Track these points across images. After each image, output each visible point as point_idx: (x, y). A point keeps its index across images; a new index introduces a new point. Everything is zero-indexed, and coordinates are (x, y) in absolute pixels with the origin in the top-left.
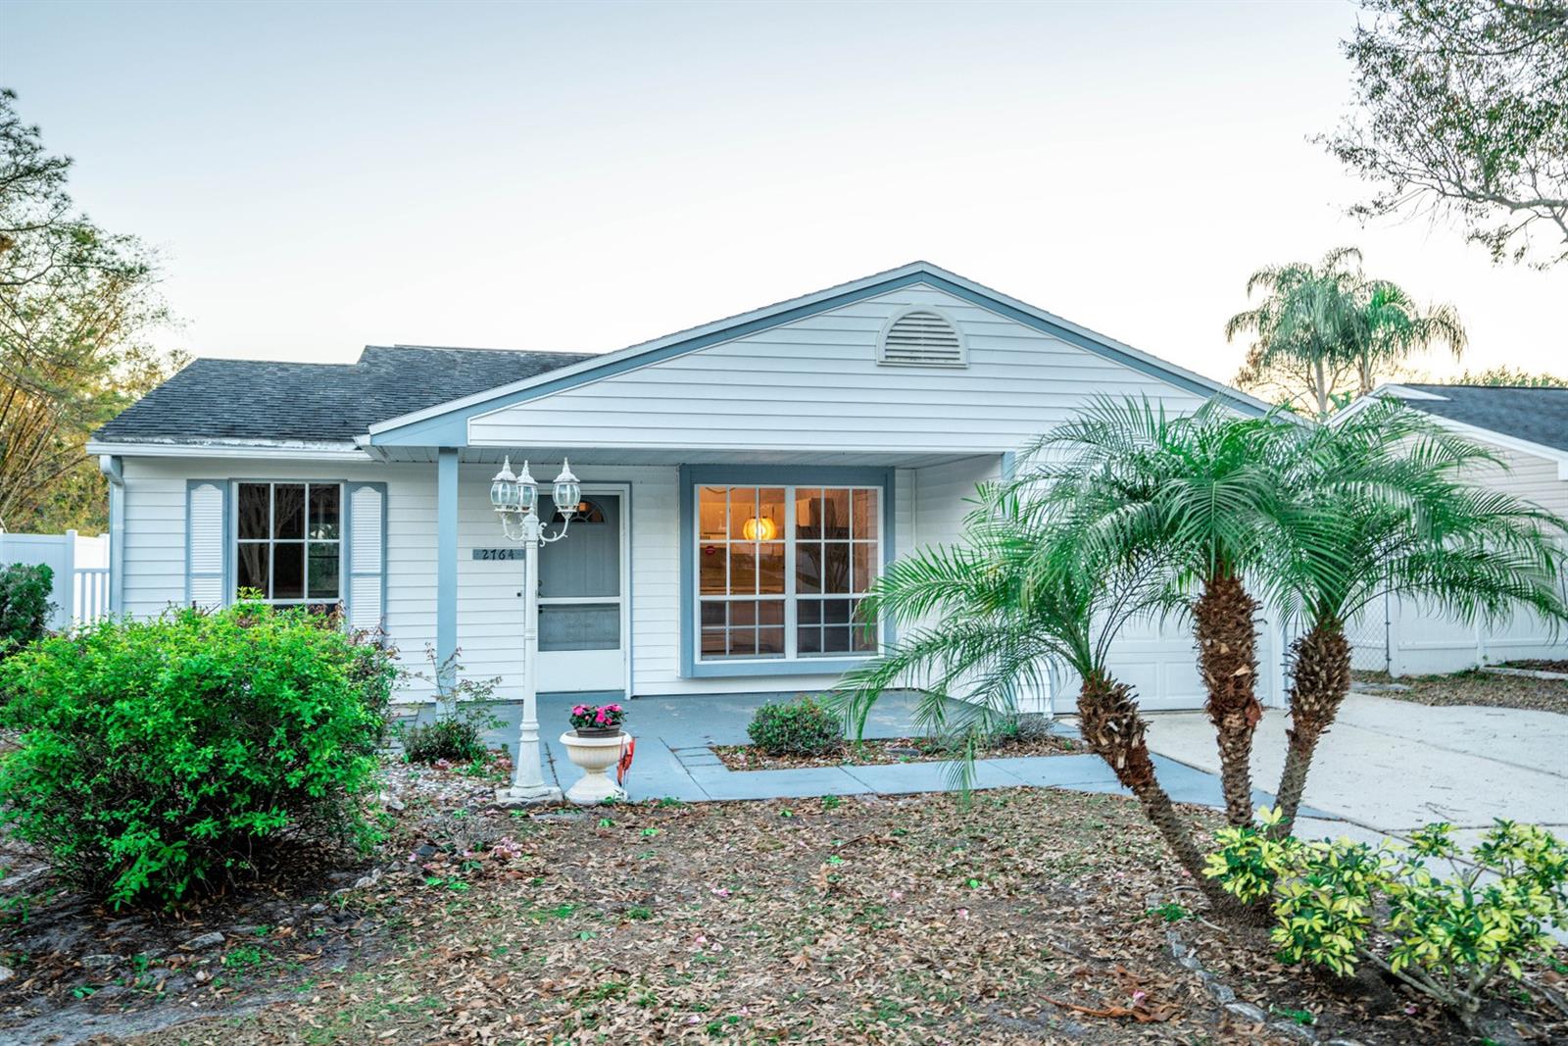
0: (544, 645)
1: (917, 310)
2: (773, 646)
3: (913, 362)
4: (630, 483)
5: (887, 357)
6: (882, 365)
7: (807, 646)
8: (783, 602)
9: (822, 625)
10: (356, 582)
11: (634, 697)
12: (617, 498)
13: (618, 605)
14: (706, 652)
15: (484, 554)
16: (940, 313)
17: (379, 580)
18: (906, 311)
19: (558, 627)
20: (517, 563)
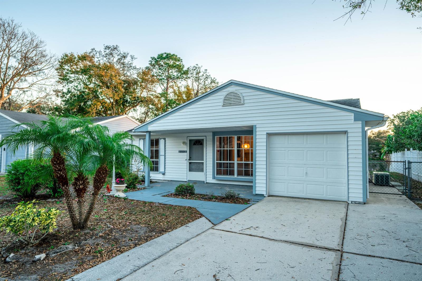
0: (190, 170)
1: (231, 92)
2: (232, 173)
3: (230, 105)
4: (206, 136)
5: (224, 104)
6: (223, 106)
7: (240, 174)
8: (234, 163)
9: (244, 169)
10: (161, 156)
11: (206, 183)
12: (203, 139)
13: (203, 163)
14: (217, 174)
15: (181, 152)
16: (236, 92)
17: (164, 156)
18: (228, 93)
19: (193, 167)
20: (186, 153)
